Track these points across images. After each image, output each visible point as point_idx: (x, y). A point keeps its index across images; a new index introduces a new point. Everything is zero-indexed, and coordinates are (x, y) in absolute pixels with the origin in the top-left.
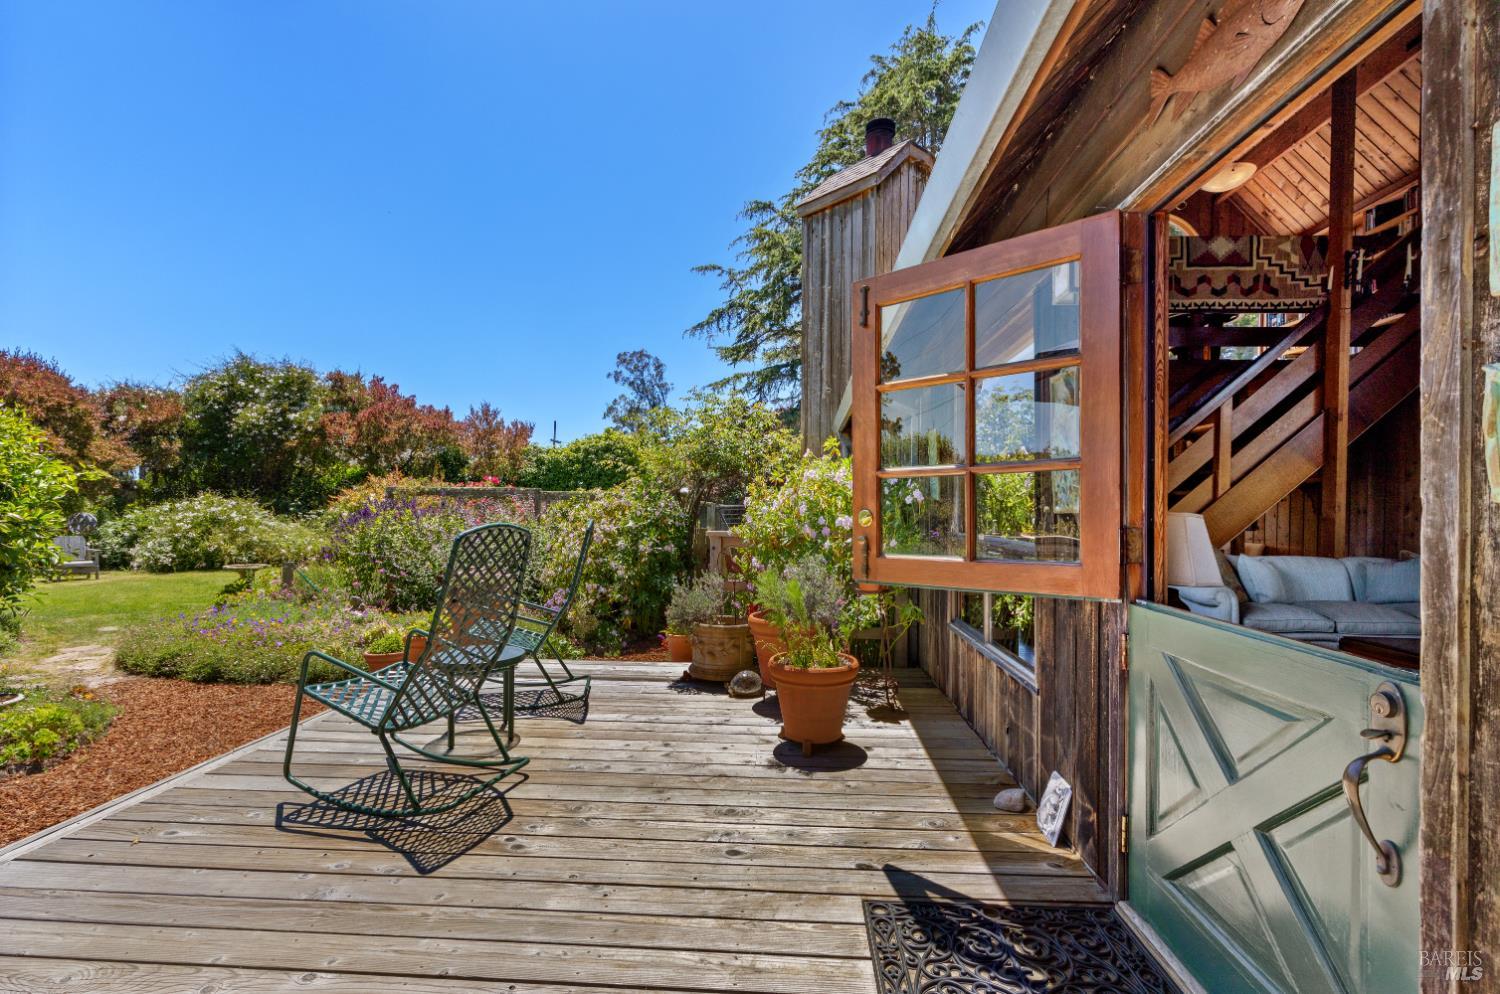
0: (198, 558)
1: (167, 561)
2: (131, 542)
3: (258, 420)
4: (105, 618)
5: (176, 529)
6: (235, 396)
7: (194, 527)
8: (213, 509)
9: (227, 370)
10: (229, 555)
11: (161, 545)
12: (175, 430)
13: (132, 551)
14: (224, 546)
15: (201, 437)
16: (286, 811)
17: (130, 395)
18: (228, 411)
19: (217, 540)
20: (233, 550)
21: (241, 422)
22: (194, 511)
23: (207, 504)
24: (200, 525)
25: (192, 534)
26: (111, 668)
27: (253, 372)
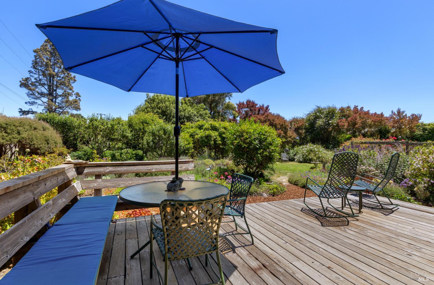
0: (308, 160)
1: (301, 160)
2: (295, 155)
3: (322, 123)
4: (288, 171)
5: (303, 152)
6: (317, 118)
7: (307, 152)
8: (311, 147)
9: (315, 111)
10: (314, 160)
11: (300, 156)
12: (304, 127)
13: (295, 157)
14: (313, 157)
15: (309, 129)
16: (303, 209)
17: (295, 120)
18: (315, 122)
19: (312, 156)
20: (315, 158)
21: (318, 125)
22: (307, 148)
23: (310, 146)
24: (308, 151)
25: (306, 154)
26: (287, 182)
27: (321, 110)
